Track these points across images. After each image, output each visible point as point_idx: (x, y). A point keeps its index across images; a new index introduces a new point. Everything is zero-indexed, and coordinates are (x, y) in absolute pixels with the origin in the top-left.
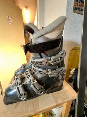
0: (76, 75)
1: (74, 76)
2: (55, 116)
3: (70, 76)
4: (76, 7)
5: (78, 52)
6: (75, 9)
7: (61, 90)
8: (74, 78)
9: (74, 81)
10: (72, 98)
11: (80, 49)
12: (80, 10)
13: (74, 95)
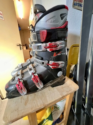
0: (76, 70)
1: (74, 71)
2: (59, 108)
3: (71, 72)
4: (75, 2)
5: (77, 50)
6: (75, 5)
7: (64, 84)
8: (74, 74)
9: (74, 76)
10: (74, 90)
11: (79, 46)
12: (79, 6)
13: (75, 87)
